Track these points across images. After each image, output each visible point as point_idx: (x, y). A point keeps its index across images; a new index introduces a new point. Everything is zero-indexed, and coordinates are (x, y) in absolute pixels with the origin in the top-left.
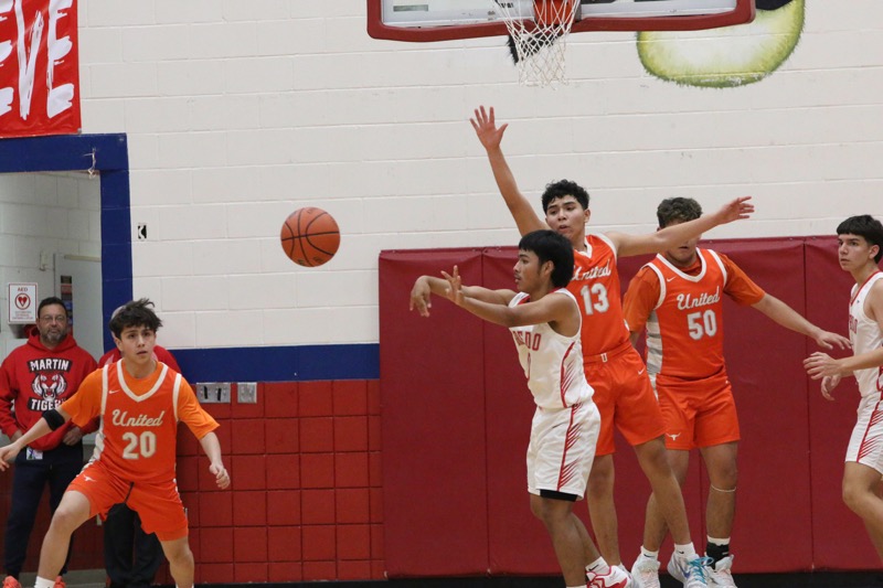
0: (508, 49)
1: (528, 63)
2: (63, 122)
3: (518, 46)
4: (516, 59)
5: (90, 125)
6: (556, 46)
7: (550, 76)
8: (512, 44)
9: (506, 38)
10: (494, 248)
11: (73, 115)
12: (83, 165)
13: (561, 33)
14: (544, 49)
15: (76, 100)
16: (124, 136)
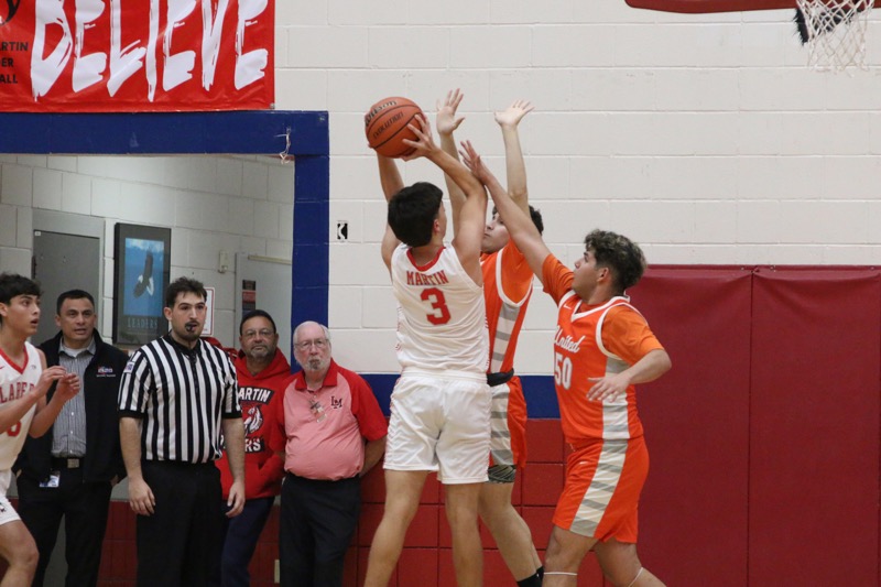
0: (794, 26)
1: (818, 43)
2: (254, 95)
3: (809, 23)
4: (805, 37)
5: (285, 101)
6: (854, 24)
7: (845, 59)
8: (800, 19)
9: (792, 12)
10: (768, 267)
11: (265, 87)
12: (274, 147)
13: (861, 9)
14: (840, 27)
15: (270, 69)
16: (326, 114)
